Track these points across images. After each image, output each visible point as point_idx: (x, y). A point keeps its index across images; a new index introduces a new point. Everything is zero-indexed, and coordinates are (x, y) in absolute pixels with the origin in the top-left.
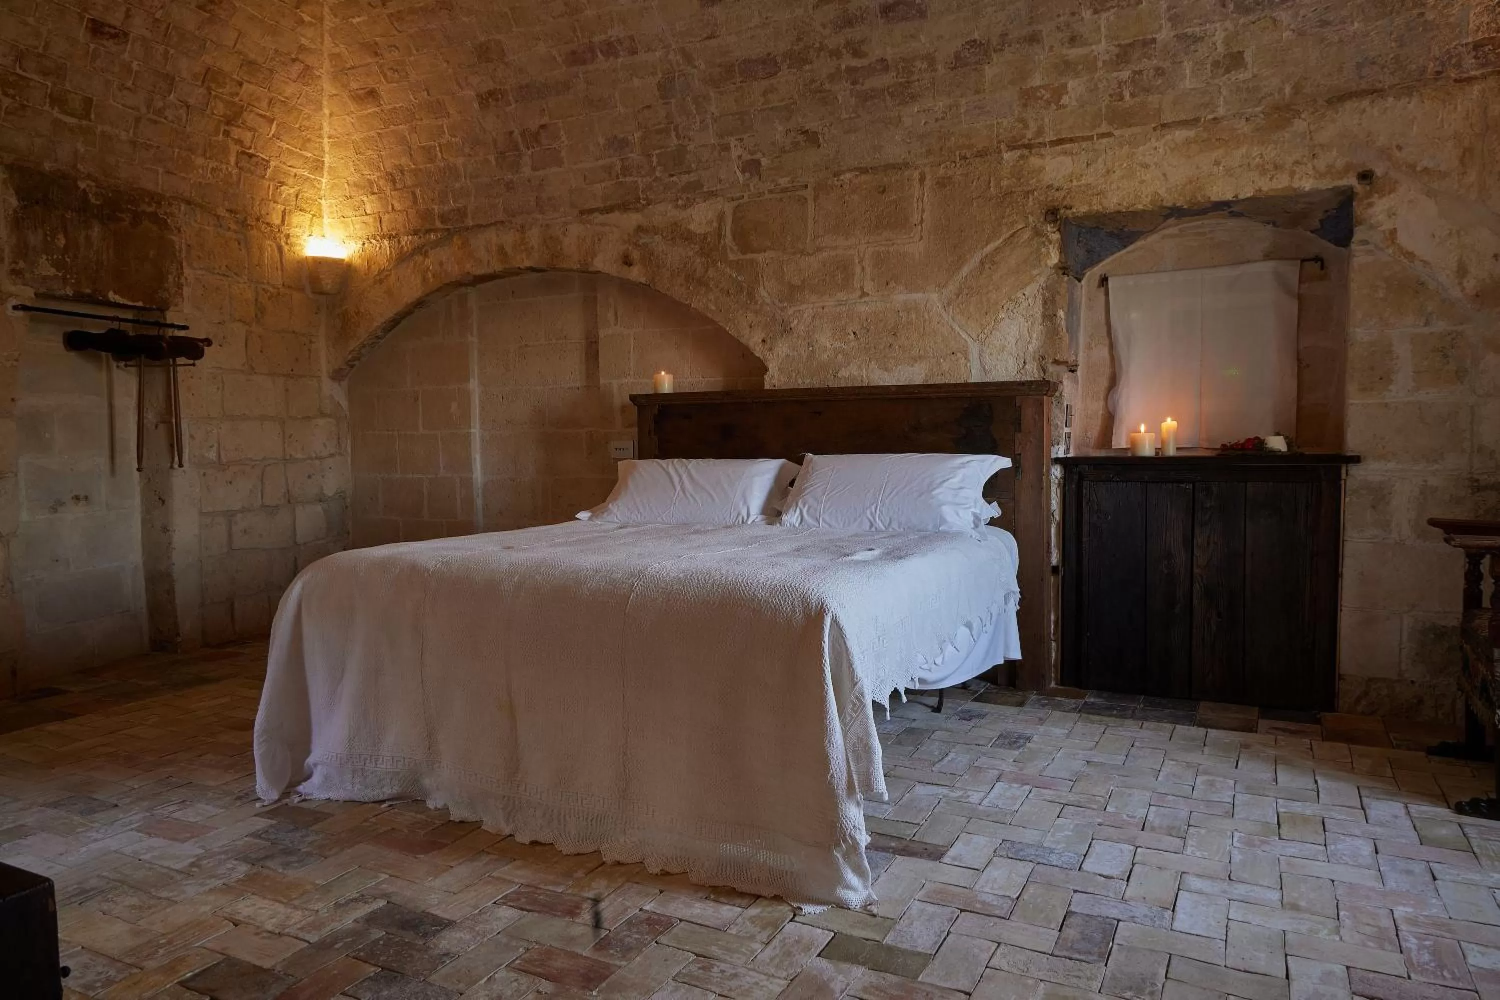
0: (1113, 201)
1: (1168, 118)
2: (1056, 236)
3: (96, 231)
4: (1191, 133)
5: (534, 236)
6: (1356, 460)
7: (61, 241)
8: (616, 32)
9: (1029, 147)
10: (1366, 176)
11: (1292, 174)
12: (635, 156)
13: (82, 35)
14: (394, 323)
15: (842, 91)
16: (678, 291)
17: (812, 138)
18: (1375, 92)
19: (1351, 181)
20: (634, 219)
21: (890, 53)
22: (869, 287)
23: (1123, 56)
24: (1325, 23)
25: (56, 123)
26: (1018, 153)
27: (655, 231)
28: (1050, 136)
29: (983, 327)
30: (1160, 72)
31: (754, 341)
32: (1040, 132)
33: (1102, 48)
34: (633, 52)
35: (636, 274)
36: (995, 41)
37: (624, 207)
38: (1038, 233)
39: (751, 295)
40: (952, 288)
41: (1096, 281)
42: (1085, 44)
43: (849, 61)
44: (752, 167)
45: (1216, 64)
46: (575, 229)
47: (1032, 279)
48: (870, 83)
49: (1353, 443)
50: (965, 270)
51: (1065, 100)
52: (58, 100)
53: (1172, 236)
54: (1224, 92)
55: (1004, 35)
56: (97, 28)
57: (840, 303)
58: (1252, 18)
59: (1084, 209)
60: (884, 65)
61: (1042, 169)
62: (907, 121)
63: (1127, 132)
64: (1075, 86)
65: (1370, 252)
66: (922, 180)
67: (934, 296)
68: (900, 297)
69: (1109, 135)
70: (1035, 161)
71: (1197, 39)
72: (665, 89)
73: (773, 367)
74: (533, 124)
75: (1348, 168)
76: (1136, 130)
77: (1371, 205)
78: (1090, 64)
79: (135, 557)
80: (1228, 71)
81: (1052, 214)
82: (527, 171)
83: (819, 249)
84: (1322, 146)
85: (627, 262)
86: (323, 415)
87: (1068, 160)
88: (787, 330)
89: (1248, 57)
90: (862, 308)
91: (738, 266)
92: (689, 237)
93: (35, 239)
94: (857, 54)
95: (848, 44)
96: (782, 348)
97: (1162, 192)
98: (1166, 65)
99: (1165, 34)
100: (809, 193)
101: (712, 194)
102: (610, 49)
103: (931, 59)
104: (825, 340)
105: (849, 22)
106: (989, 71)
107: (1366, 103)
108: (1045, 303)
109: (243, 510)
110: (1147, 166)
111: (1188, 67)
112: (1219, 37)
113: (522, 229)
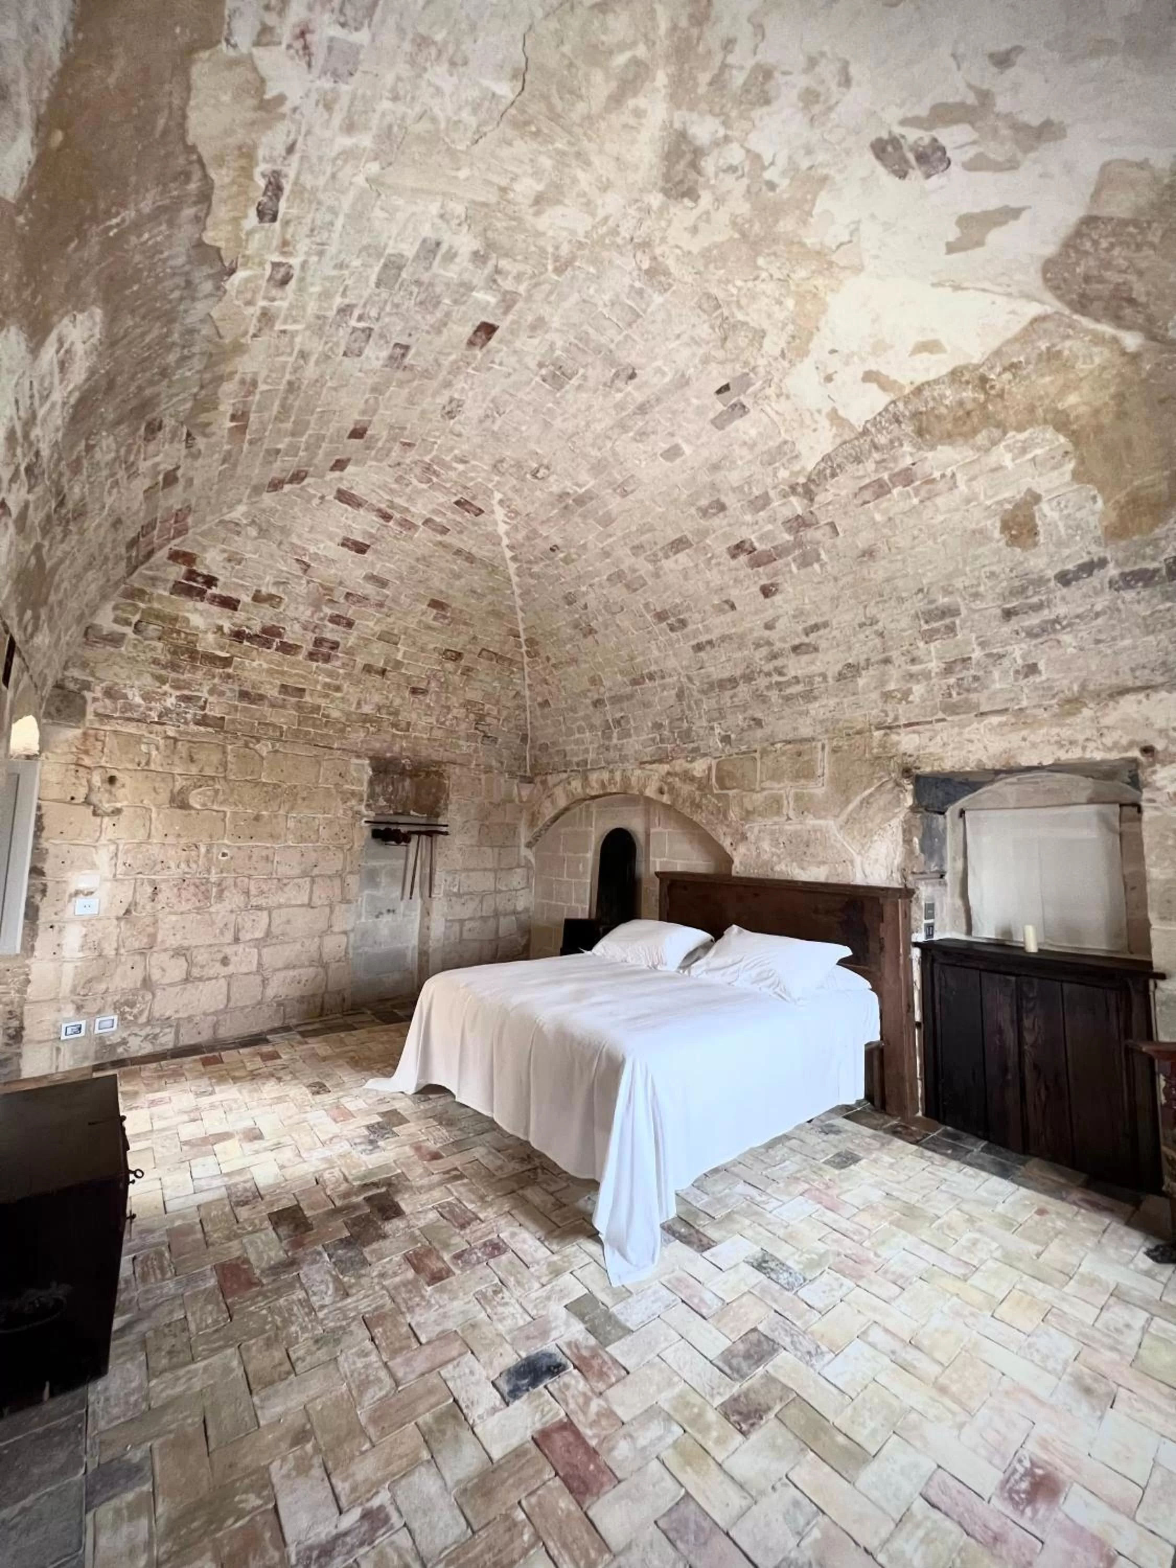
0: (948, 765)
1: (983, 709)
2: (911, 787)
3: (407, 782)
4: (1003, 719)
5: (618, 776)
6: (1162, 976)
7: (390, 789)
8: (653, 668)
9: (890, 728)
10: (1148, 750)
11: (1084, 748)
12: (666, 733)
13: (407, 694)
14: (555, 819)
15: (774, 695)
16: (687, 811)
17: (758, 723)
18: (1148, 688)
19: (1136, 753)
20: (666, 768)
21: (800, 673)
22: (792, 814)
23: (949, 669)
24: (1098, 642)
25: (394, 735)
26: (882, 732)
27: (676, 774)
28: (903, 721)
29: (863, 846)
30: (976, 678)
31: (726, 843)
32: (896, 719)
33: (934, 666)
34: (663, 677)
35: (666, 799)
36: (863, 664)
37: (660, 761)
38: (898, 784)
39: (725, 817)
40: (843, 817)
41: (957, 812)
42: (921, 662)
43: (776, 678)
44: (726, 739)
45: (1017, 672)
46: (638, 772)
47: (895, 815)
48: (789, 691)
49: (1159, 961)
50: (851, 807)
51: (911, 698)
52: (395, 725)
53: (1012, 784)
54: (1026, 690)
55: (868, 660)
56: (414, 691)
57: (775, 823)
58: (1040, 640)
59: (928, 770)
60: (797, 680)
61: (898, 743)
62: (813, 712)
63: (956, 718)
64: (918, 690)
65: (1156, 808)
66: (823, 747)
67: (831, 823)
68: (811, 822)
69: (943, 720)
70: (894, 737)
71: (1001, 656)
72: (680, 696)
73: (737, 861)
74: (618, 715)
75: (1131, 744)
76: (962, 716)
77: (1154, 772)
78: (927, 675)
79: (414, 941)
80: (1026, 676)
81: (907, 772)
82: (615, 741)
83: (763, 789)
84: (1108, 728)
85: (661, 792)
86: (519, 866)
87: (916, 736)
88: (744, 838)
89: (1041, 666)
90: (787, 827)
91: (718, 797)
92: (692, 779)
93: (378, 789)
94: (781, 674)
95: (776, 669)
96: (742, 849)
97: (984, 759)
98: (981, 673)
99: (977, 654)
100: (757, 755)
101: (705, 755)
102: (651, 677)
103: (824, 676)
104: (766, 845)
105: (775, 657)
106: (861, 682)
107: (1141, 696)
108: (904, 831)
109: (470, 919)
110: (971, 741)
111: (996, 674)
112: (1017, 654)
113: (612, 771)
